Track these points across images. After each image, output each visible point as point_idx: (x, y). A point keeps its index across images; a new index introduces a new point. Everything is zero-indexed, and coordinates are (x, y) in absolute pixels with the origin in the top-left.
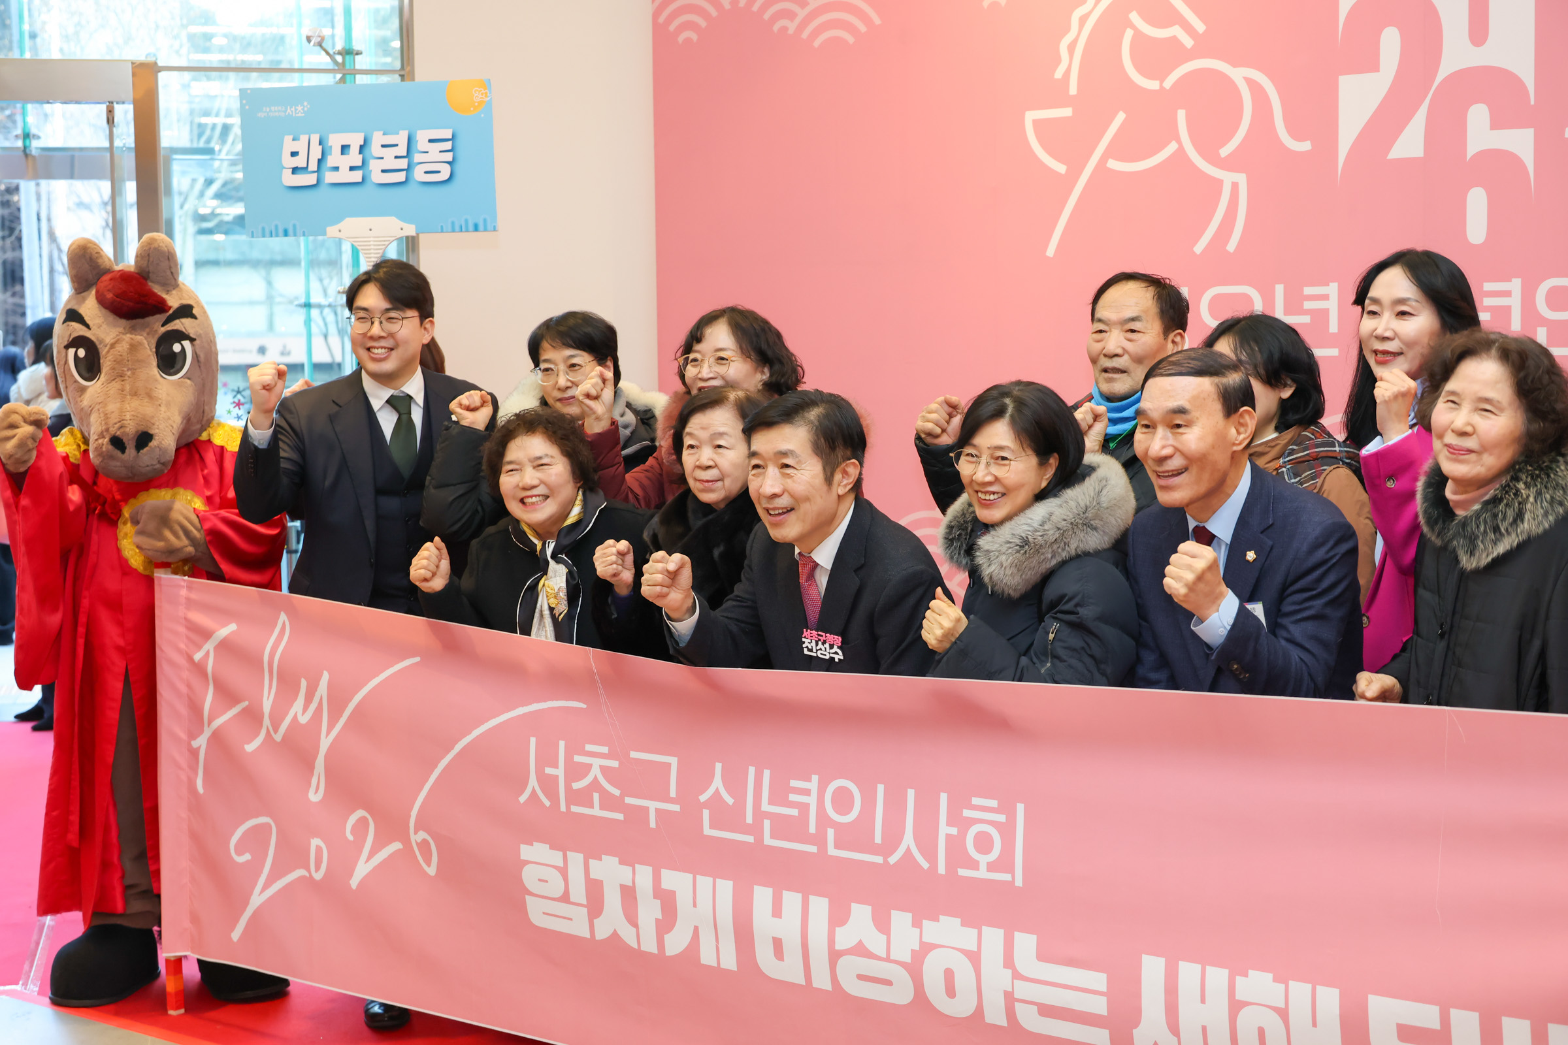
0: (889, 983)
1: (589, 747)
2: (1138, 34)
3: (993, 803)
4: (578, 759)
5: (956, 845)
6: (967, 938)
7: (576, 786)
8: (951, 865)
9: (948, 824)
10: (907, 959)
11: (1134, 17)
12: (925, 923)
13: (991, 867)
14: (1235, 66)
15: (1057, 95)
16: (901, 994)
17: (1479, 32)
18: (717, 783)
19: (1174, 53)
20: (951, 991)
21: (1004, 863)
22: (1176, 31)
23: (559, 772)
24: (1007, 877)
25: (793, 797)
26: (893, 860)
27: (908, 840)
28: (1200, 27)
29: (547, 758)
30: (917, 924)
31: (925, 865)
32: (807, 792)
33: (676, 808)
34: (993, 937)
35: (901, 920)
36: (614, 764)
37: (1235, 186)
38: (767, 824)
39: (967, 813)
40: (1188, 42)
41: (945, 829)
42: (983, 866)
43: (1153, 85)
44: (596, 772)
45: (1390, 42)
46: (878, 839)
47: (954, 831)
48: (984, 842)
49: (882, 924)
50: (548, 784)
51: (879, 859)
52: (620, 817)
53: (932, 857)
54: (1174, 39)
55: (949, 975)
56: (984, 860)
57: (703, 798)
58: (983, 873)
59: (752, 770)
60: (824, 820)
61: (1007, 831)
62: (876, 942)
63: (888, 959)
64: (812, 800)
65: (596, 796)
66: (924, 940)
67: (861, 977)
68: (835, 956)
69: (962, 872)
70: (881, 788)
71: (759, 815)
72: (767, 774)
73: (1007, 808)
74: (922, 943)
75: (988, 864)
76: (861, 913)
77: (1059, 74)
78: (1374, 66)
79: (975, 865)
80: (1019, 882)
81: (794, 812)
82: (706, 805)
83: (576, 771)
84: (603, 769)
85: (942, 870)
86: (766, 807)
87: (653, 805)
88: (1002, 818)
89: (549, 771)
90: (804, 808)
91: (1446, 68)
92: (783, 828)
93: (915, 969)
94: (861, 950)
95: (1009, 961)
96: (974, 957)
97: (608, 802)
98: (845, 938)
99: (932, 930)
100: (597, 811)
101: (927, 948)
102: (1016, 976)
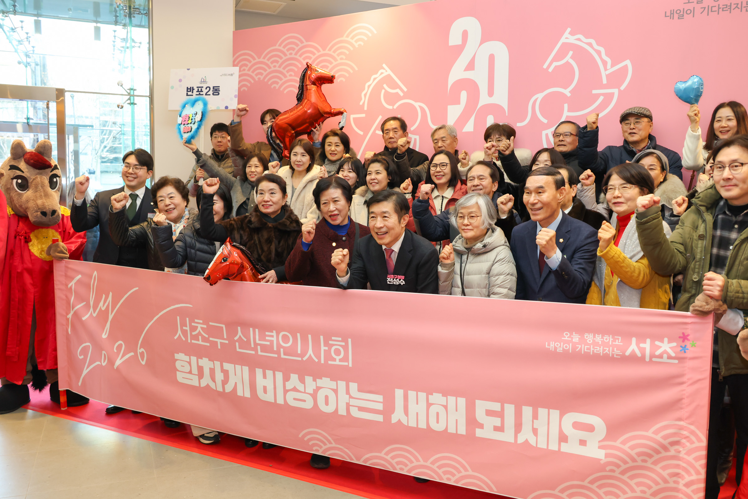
0: (304, 401)
1: (197, 321)
2: (386, 91)
3: (340, 339)
5: (327, 353)
6: (333, 385)
7: (193, 333)
8: (326, 360)
9: (324, 346)
10: (312, 392)
11: (385, 86)
12: (318, 380)
13: (341, 360)
14: (416, 102)
15: (361, 110)
16: (308, 405)
17: (491, 93)
18: (240, 333)
19: (397, 97)
20: (327, 403)
21: (345, 359)
22: (398, 91)
23: (188, 329)
24: (346, 364)
25: (268, 338)
26: (305, 359)
27: (310, 352)
28: (405, 89)
29: (183, 323)
30: (314, 380)
31: (317, 360)
32: (272, 336)
33: (227, 342)
34: (342, 385)
35: (309, 379)
36: (205, 326)
38: (259, 347)
39: (331, 342)
40: (402, 94)
41: (323, 348)
42: (338, 360)
43: (391, 107)
44: (199, 329)
46: (299, 352)
47: (326, 348)
48: (337, 352)
49: (302, 381)
50: (185, 333)
51: (300, 359)
52: (208, 344)
53: (319, 357)
54: (397, 93)
55: (327, 398)
56: (338, 358)
57: (235, 339)
58: (337, 363)
59: (252, 329)
60: (279, 346)
61: (346, 348)
62: (300, 387)
63: (305, 392)
64: (274, 339)
65: (200, 337)
66: (317, 386)
67: (295, 399)
68: (286, 391)
69: (330, 362)
70: (299, 335)
71: (256, 344)
72: (257, 330)
73: (345, 340)
74: (317, 387)
75: (339, 359)
76: (294, 377)
77: (361, 103)
78: (459, 103)
79: (334, 360)
80: (350, 365)
81: (268, 343)
82: (237, 341)
83: (193, 328)
84: (202, 328)
85: (322, 362)
86: (258, 342)
87: (219, 341)
88: (343, 344)
89: (184, 328)
90: (272, 342)
91: (481, 104)
92: (265, 349)
93: (314, 396)
94: (295, 389)
95: (348, 392)
96: (336, 391)
97: (204, 339)
98: (289, 385)
99: (320, 382)
100: (200, 342)
101: (318, 388)
102: (351, 397)
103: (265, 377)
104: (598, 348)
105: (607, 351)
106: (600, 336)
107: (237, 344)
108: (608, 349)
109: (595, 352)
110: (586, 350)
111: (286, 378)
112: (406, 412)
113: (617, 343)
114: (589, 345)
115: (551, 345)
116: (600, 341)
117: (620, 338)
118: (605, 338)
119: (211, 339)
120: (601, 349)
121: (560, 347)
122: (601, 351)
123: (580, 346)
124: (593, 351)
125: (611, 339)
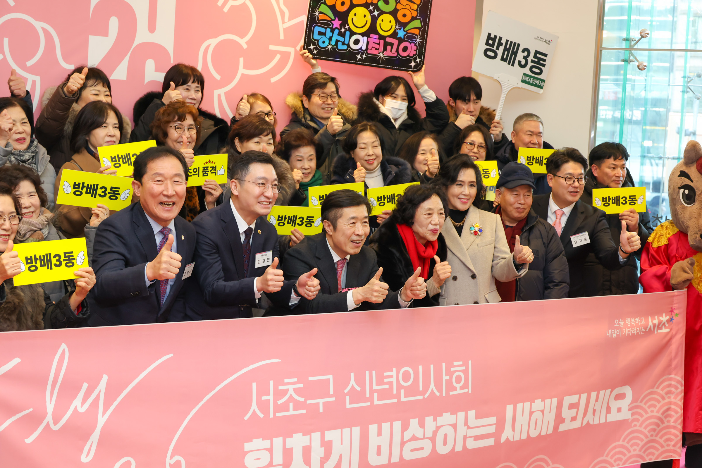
0: (422, 449)
1: (286, 381)
3: (460, 362)
4: (281, 388)
5: (449, 382)
6: (453, 419)
7: (279, 402)
8: (447, 392)
9: (446, 375)
10: (431, 435)
12: (438, 418)
13: (461, 388)
17: (152, 28)
18: (352, 382)
20: (445, 443)
21: (465, 386)
23: (271, 397)
24: (466, 390)
25: (386, 380)
26: (426, 396)
27: (432, 386)
29: (263, 391)
30: (435, 420)
31: (438, 394)
32: (391, 377)
33: (333, 399)
34: (462, 416)
35: (429, 421)
36: (301, 386)
37: (34, 82)
38: (376, 395)
39: (453, 369)
40: (12, 3)
41: (445, 378)
42: (458, 389)
44: (291, 392)
45: (114, 23)
46: (421, 389)
47: (448, 377)
48: (458, 379)
49: (422, 425)
50: (263, 406)
51: (421, 397)
52: (304, 411)
53: (440, 390)
55: (445, 437)
56: (458, 386)
57: (346, 391)
58: (459, 391)
59: (367, 373)
60: (399, 387)
61: (466, 372)
62: (419, 433)
63: (424, 438)
64: (394, 380)
65: (291, 405)
66: (437, 425)
67: (412, 450)
68: (403, 444)
69: (451, 393)
70: (420, 367)
71: (372, 391)
72: (374, 372)
73: (465, 363)
74: (436, 427)
76: (414, 422)
78: (106, 34)
79: (455, 389)
80: (470, 392)
81: (387, 386)
82: (348, 394)
83: (279, 394)
84: (295, 390)
85: (444, 395)
86: (375, 387)
87: (321, 401)
88: (464, 368)
89: (264, 398)
90: (391, 384)
91: (137, 41)
92: (383, 395)
93: (433, 439)
94: (414, 438)
95: (466, 424)
96: (454, 426)
97: (298, 406)
98: (407, 435)
99: (440, 421)
100: (291, 412)
101: (438, 428)
102: (469, 428)
103: (380, 434)
104: (634, 329)
105: (638, 331)
106: (634, 319)
107: (348, 398)
108: (638, 329)
109: (633, 333)
110: (628, 333)
111: (405, 427)
112: (513, 429)
113: (642, 323)
114: (629, 328)
115: (610, 333)
116: (634, 323)
117: (643, 318)
118: (636, 320)
119: (309, 402)
120: (636, 330)
121: (615, 333)
122: (635, 331)
123: (625, 330)
124: (632, 332)
125: (639, 320)
